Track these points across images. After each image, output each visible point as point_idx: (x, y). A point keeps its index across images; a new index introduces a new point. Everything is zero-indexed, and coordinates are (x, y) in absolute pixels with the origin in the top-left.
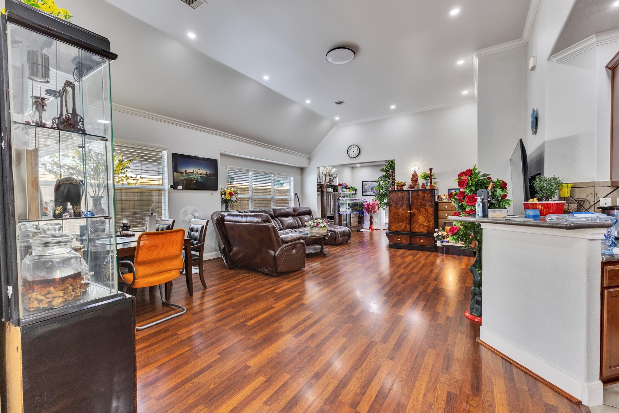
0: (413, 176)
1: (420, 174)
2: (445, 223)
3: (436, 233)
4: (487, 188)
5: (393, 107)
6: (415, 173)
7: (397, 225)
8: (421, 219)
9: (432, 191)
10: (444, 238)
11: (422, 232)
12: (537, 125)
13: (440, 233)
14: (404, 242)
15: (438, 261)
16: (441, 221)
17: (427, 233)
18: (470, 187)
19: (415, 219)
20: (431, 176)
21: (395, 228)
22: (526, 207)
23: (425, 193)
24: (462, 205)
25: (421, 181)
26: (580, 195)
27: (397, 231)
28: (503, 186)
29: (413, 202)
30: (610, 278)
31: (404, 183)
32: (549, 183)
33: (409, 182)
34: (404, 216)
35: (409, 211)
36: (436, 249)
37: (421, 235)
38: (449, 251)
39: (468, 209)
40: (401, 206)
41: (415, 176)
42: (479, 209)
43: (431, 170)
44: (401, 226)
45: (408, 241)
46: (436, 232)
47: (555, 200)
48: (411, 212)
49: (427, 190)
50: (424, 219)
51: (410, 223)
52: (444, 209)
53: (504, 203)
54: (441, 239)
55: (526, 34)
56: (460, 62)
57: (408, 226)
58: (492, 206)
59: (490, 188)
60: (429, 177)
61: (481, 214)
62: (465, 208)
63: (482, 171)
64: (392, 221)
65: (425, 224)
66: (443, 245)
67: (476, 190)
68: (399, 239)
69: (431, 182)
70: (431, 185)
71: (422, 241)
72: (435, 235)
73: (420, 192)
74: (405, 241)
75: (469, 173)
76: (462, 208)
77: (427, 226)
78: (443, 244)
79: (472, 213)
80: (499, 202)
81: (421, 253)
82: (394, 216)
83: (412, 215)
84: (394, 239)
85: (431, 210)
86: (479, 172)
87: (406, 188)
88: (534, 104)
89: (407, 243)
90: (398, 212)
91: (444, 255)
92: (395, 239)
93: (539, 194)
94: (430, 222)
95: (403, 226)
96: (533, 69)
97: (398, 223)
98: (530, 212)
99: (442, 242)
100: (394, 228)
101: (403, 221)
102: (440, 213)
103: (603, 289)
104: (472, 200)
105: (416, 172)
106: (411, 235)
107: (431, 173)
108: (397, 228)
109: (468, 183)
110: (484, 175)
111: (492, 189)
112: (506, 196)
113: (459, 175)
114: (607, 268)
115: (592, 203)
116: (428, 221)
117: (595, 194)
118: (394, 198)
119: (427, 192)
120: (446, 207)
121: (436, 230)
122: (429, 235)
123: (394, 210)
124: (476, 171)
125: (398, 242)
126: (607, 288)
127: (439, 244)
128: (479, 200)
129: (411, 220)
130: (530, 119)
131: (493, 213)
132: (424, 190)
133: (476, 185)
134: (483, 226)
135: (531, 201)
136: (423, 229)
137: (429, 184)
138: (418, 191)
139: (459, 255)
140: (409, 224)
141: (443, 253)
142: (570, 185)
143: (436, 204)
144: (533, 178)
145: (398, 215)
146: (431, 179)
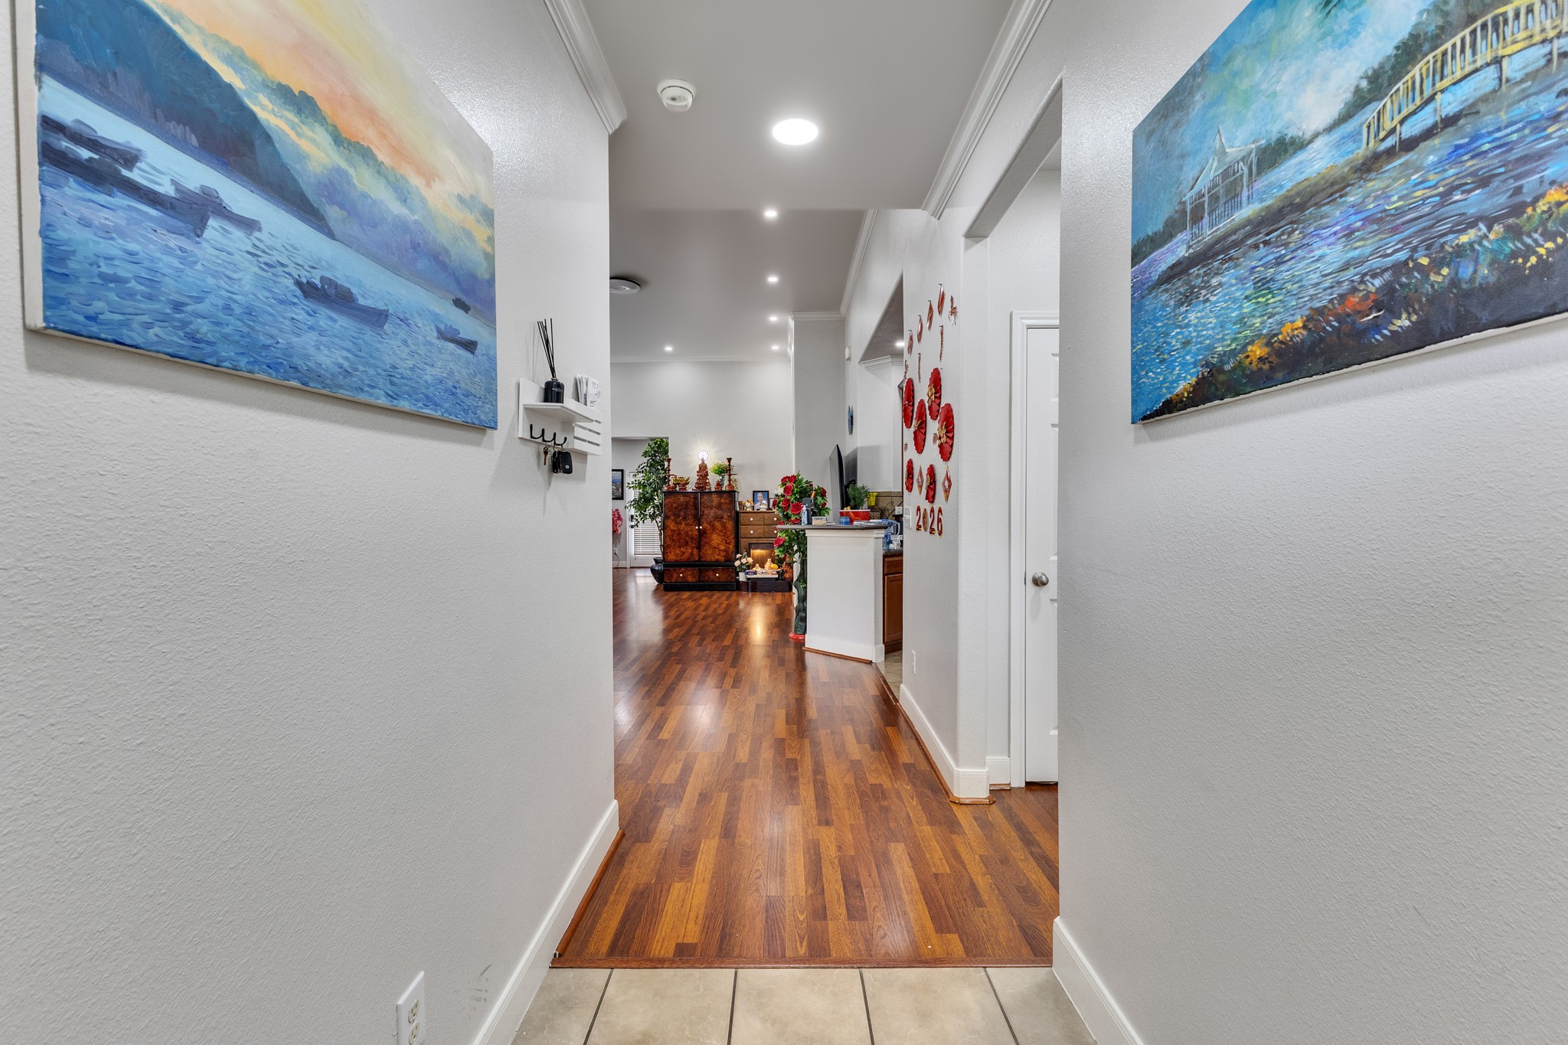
0: (700, 468)
1: (711, 465)
2: (750, 544)
3: (738, 561)
4: (810, 496)
5: (669, 349)
6: (703, 463)
7: (678, 551)
8: (716, 539)
9: (732, 493)
10: (749, 567)
11: (717, 561)
12: (852, 424)
13: (744, 561)
14: (690, 579)
15: (742, 605)
16: (744, 542)
17: (725, 561)
18: (795, 494)
19: (707, 540)
20: (730, 470)
21: (674, 557)
22: (842, 514)
23: (721, 497)
24: (787, 514)
25: (713, 479)
26: (883, 504)
27: (677, 561)
28: (822, 493)
29: (703, 512)
30: (888, 567)
31: (687, 480)
32: (860, 493)
33: (694, 478)
34: (688, 535)
35: (697, 528)
36: (738, 587)
37: (714, 565)
38: (756, 586)
39: (793, 518)
40: (684, 518)
41: (703, 468)
42: (804, 519)
43: (729, 460)
44: (684, 553)
45: (694, 577)
46: (737, 559)
47: (864, 509)
48: (701, 527)
49: (725, 492)
50: (720, 539)
51: (699, 547)
52: (747, 523)
53: (824, 512)
54: (745, 570)
55: (843, 309)
56: (773, 319)
57: (695, 551)
58: (814, 514)
59: (812, 496)
60: (725, 470)
61: (806, 522)
62: (790, 518)
63: (805, 477)
64: (669, 544)
65: (722, 548)
66: (748, 579)
67: (801, 498)
68: (681, 575)
69: (730, 480)
70: (730, 485)
71: (717, 575)
72: (737, 563)
73: (714, 496)
74: (689, 575)
75: (793, 479)
76: (787, 517)
77: (725, 550)
78: (748, 576)
79: (799, 521)
80: (820, 510)
81: (717, 594)
82: (673, 536)
83: (702, 534)
84: (672, 576)
85: (730, 525)
86: (802, 479)
87: (690, 488)
88: (850, 403)
89: (694, 580)
90: (679, 530)
91: (750, 593)
92: (675, 576)
93: (852, 503)
94: (729, 543)
95: (688, 552)
96: (849, 359)
97: (680, 547)
98: (843, 520)
99: (747, 573)
100: (671, 557)
101: (687, 543)
102: (743, 530)
103: (884, 575)
104: (798, 508)
105: (706, 462)
106: (701, 566)
107: (729, 465)
108: (677, 556)
109: (793, 491)
110: (807, 482)
111: (814, 497)
112: (825, 504)
113: (782, 480)
114: (886, 559)
115: (890, 511)
116: (726, 543)
117: (892, 503)
118: (672, 506)
119: (724, 496)
120: (752, 519)
121: (738, 556)
122: (728, 565)
123: (672, 525)
124: (800, 478)
125: (680, 580)
126: (887, 574)
127: (742, 577)
128: (804, 508)
129: (700, 542)
130: (847, 417)
131: (816, 521)
132: (719, 493)
133: (800, 492)
134: (808, 533)
135: (845, 510)
136: (718, 555)
137: (726, 483)
138: (710, 493)
139: (770, 591)
140: (697, 549)
141: (748, 591)
142: (875, 494)
143: (737, 513)
144: (847, 486)
145: (679, 534)
146: (730, 475)
